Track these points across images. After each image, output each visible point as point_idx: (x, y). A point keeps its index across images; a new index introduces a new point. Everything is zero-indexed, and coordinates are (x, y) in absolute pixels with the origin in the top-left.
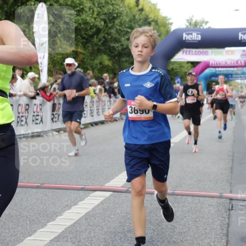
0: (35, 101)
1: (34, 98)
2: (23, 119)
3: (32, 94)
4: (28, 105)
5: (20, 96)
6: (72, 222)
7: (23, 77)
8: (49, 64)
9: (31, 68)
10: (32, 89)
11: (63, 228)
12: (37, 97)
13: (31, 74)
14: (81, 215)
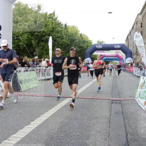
0: (47, 68)
1: (47, 67)
2: (44, 74)
3: (47, 66)
4: (45, 69)
5: (43, 67)
6: (60, 108)
7: (44, 60)
8: (52, 56)
9: (46, 57)
10: (47, 64)
11: (57, 110)
12: (48, 67)
13: (46, 59)
14: (63, 106)
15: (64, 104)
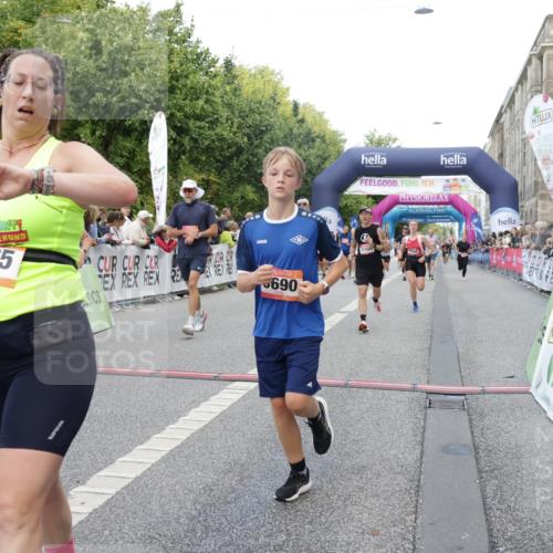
0: (147, 252)
1: (146, 247)
2: (131, 277)
3: (144, 242)
6: (201, 425)
7: (131, 217)
9: (142, 204)
10: (144, 234)
12: (151, 246)
13: (143, 214)
15: (219, 410)
